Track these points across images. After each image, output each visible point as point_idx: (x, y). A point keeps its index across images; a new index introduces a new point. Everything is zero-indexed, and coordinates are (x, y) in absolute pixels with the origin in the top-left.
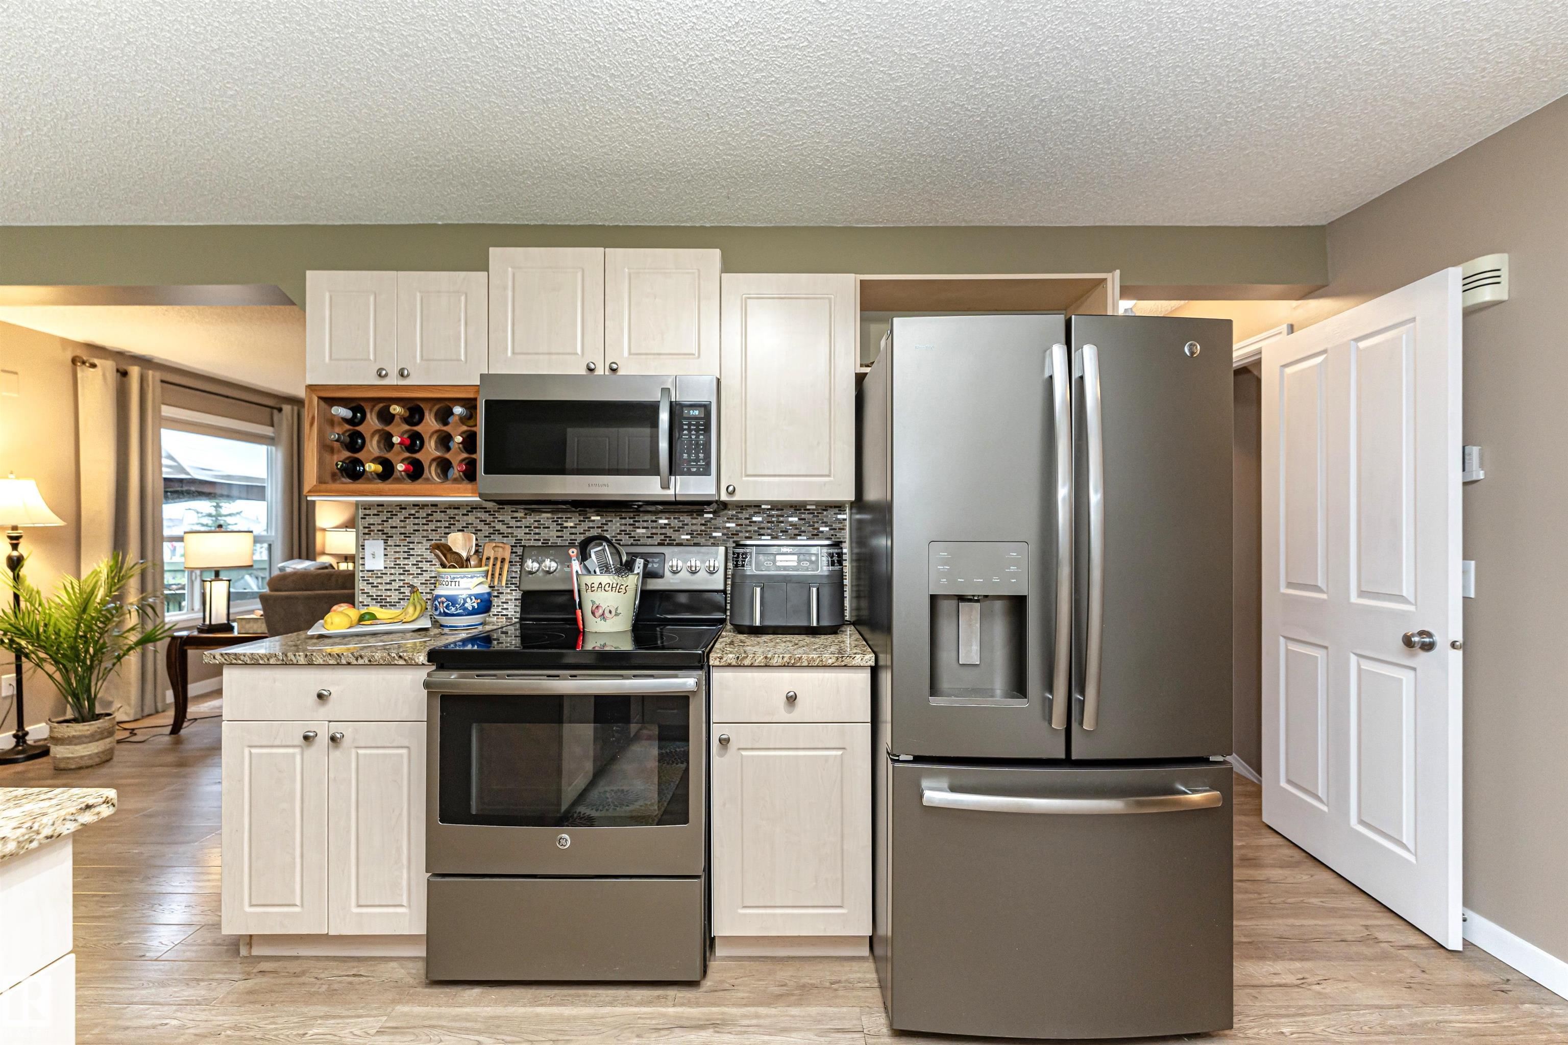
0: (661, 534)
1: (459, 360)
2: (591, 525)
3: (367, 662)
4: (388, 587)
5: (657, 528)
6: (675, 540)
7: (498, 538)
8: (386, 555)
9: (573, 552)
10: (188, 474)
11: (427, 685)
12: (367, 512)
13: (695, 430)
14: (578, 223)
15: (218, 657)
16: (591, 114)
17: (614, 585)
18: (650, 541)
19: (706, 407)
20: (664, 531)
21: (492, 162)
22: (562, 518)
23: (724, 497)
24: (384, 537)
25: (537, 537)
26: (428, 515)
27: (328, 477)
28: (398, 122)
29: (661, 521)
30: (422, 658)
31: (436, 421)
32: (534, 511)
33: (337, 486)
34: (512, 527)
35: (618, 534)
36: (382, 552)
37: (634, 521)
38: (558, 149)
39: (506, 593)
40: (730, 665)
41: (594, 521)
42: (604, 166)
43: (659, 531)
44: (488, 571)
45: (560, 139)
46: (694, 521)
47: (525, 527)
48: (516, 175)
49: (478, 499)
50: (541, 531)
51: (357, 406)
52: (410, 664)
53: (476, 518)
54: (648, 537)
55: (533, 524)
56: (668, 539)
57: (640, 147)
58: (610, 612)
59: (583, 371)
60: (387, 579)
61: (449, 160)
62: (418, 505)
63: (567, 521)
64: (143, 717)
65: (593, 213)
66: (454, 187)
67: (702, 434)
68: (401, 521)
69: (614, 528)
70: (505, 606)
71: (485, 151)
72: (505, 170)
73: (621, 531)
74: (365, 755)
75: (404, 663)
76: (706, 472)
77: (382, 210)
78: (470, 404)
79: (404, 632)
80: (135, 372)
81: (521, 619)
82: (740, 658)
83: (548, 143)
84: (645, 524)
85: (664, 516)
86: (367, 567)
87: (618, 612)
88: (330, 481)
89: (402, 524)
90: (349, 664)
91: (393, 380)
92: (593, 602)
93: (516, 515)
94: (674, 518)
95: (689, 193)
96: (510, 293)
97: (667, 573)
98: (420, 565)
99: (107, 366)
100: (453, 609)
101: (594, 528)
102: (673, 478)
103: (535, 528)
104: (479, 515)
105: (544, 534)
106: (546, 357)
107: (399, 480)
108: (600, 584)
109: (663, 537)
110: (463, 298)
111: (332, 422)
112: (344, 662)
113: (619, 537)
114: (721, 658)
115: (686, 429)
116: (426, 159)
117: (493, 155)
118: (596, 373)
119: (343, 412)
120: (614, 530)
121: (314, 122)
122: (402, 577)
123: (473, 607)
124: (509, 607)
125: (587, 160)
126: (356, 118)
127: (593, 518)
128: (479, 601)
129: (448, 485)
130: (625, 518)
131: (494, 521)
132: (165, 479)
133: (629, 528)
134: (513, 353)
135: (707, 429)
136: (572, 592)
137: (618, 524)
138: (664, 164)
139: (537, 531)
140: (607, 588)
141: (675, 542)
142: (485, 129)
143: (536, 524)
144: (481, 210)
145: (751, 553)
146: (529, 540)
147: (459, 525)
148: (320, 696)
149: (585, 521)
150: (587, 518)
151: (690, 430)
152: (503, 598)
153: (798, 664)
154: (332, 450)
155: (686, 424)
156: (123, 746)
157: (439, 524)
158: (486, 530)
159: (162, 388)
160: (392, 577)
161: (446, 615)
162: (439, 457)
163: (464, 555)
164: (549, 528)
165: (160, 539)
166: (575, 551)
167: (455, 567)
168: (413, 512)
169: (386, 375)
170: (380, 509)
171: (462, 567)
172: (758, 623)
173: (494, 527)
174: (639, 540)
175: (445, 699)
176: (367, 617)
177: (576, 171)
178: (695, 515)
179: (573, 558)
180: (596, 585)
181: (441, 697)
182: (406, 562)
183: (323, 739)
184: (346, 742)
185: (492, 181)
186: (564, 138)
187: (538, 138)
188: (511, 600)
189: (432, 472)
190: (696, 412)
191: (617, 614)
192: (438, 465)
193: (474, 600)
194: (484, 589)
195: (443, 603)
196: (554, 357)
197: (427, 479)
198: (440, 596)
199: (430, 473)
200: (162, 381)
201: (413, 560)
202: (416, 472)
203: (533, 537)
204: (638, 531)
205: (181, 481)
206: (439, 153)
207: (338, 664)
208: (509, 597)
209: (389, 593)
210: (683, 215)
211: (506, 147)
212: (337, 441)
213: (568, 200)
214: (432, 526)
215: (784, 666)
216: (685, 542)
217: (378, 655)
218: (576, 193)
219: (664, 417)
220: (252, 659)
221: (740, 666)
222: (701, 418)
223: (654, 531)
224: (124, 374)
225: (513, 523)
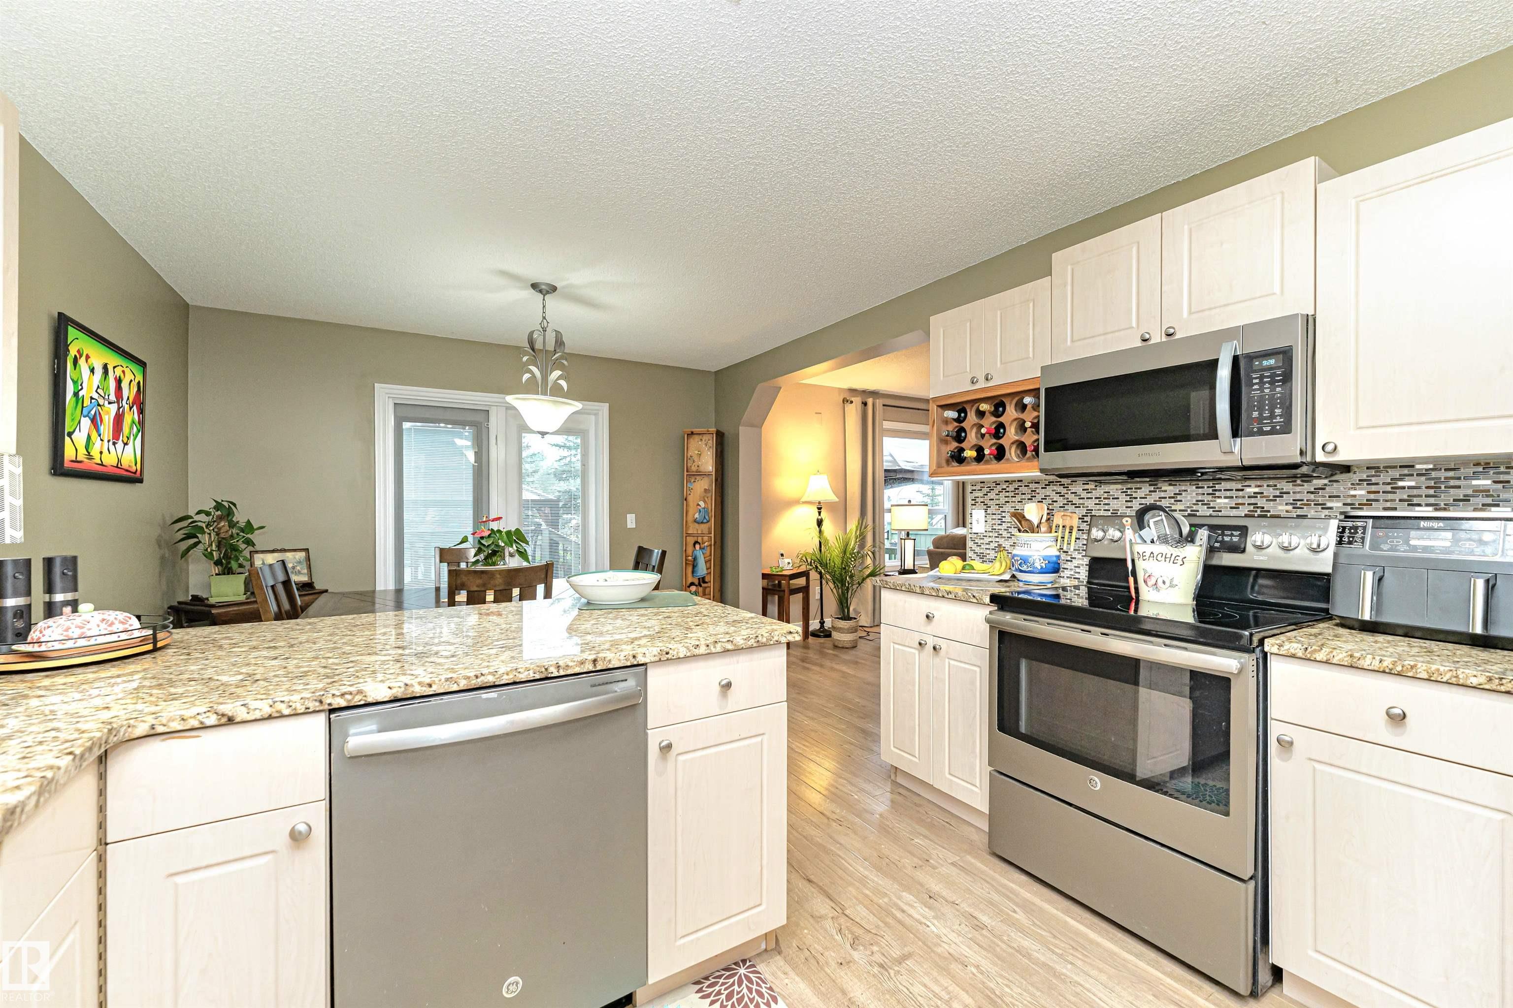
0: (1249, 504)
1: (1028, 358)
2: (1163, 494)
3: (954, 597)
4: (987, 546)
5: (1244, 497)
6: (1269, 511)
7: (1071, 508)
8: (986, 521)
9: (1127, 521)
10: (899, 466)
11: (988, 621)
12: (974, 488)
13: (1269, 382)
14: (1149, 192)
15: (878, 581)
16: (1125, 98)
17: (1168, 556)
18: (1234, 512)
19: (1286, 354)
20: (1253, 501)
21: (1050, 181)
22: (1132, 489)
23: (1320, 457)
24: (985, 507)
25: (1107, 507)
26: (1015, 489)
27: (944, 463)
28: (975, 188)
29: (1248, 490)
30: (987, 600)
31: (1016, 410)
32: (1100, 482)
33: (950, 469)
34: (1084, 498)
35: (1194, 504)
36: (983, 519)
37: (1213, 490)
38: (1104, 142)
39: (1078, 559)
40: (1293, 656)
41: (1165, 491)
42: (1157, 132)
43: (1247, 501)
44: (1058, 537)
45: (1103, 133)
46: (1298, 489)
47: (1096, 498)
48: (1074, 180)
49: (1039, 474)
50: (1111, 501)
51: (961, 409)
52: (980, 603)
53: (1053, 491)
54: (1231, 508)
55: (1103, 495)
56: (1259, 510)
57: (1190, 96)
58: (1164, 582)
59: (1139, 343)
60: (987, 540)
61: (1017, 195)
62: (1008, 481)
63: (1136, 492)
64: (874, 626)
65: (1161, 177)
66: (1026, 213)
67: (1278, 386)
68: (997, 494)
69: (1189, 498)
70: (1077, 570)
71: (1042, 175)
72: (1063, 181)
73: (1197, 501)
74: (954, 665)
75: (976, 601)
76: (1286, 429)
77: (980, 251)
78: (1035, 392)
79: (989, 581)
80: (870, 401)
81: (1088, 582)
82: (1309, 650)
83: (1093, 142)
84: (1228, 494)
85: (1253, 483)
86: (974, 531)
87: (1174, 583)
88: (946, 466)
89: (997, 497)
90: (943, 597)
91: (982, 384)
92: (1145, 571)
93: (1086, 487)
94: (1268, 486)
95: (1276, 105)
96: (1069, 288)
97: (1249, 547)
98: (1010, 530)
99: (857, 400)
100: (1025, 567)
101: (1165, 498)
102: (1238, 440)
103: (1104, 498)
104: (1055, 488)
105: (1114, 504)
106: (1102, 338)
107: (988, 462)
108: (1152, 553)
109: (1252, 508)
110: (1031, 305)
111: (946, 422)
112: (940, 595)
113: (1195, 508)
114: (1280, 646)
115: (1256, 384)
116: (1000, 203)
117: (1049, 175)
118: (1152, 342)
119: (952, 414)
120: (1189, 501)
121: (926, 214)
122: (997, 540)
123: (1042, 568)
124: (1081, 571)
125: (1136, 137)
126: (948, 199)
127: (1163, 488)
128: (1047, 562)
129: (1024, 463)
130: (1203, 487)
131: (1067, 493)
132: (886, 470)
133: (1206, 498)
134: (1072, 341)
135: (1287, 377)
136: (1125, 560)
137: (1194, 494)
138: (1227, 96)
139: (1106, 501)
140: (1159, 558)
141: (1269, 514)
142: (1036, 160)
143: (1106, 495)
144: (1054, 220)
145: (1364, 528)
146: (1098, 510)
147: (1039, 497)
148: (927, 617)
149: (1156, 491)
150: (1158, 488)
151: (1262, 383)
152: (1075, 562)
153: (1410, 674)
154: (946, 442)
155: (1256, 378)
156: (861, 640)
157: (1023, 496)
158: (1061, 501)
159: (884, 409)
160: (990, 539)
161: (1021, 571)
162: (1017, 441)
163: (1036, 522)
164: (1118, 498)
165: (883, 511)
166: (1129, 520)
167: (1028, 532)
168: (1004, 487)
169: (977, 382)
170: (982, 485)
171: (1033, 532)
172: (1367, 617)
173: (1068, 498)
174: (1221, 511)
175: (1002, 635)
176: (967, 567)
177: (1129, 150)
178: (1299, 482)
179: (1127, 527)
180: (1147, 554)
181: (999, 631)
182: (1000, 527)
183: (929, 647)
184: (942, 653)
185: (1055, 195)
186: (1107, 131)
187: (1082, 143)
188: (1083, 565)
189: (1012, 453)
190: (1272, 362)
191: (1172, 586)
192: (1017, 447)
193: (1042, 561)
194: (1053, 552)
195: (1018, 561)
196: (1109, 336)
197: (1008, 459)
198: (1017, 556)
199: (1010, 454)
200: (884, 405)
201: (1005, 526)
202: (1000, 454)
203: (1102, 507)
204: (1219, 501)
205: (895, 471)
206: (1008, 194)
207: (937, 596)
208: (1081, 562)
209: (988, 552)
210: (1277, 129)
211: (1058, 164)
212: (947, 436)
213: (1130, 177)
214: (1018, 498)
215: (1384, 672)
216: (1283, 514)
217: (960, 593)
218: (1136, 168)
219: (1224, 374)
220: (894, 585)
221: (1309, 660)
222: (1279, 368)
223: (1240, 501)
224: (865, 404)
225: (1084, 495)
